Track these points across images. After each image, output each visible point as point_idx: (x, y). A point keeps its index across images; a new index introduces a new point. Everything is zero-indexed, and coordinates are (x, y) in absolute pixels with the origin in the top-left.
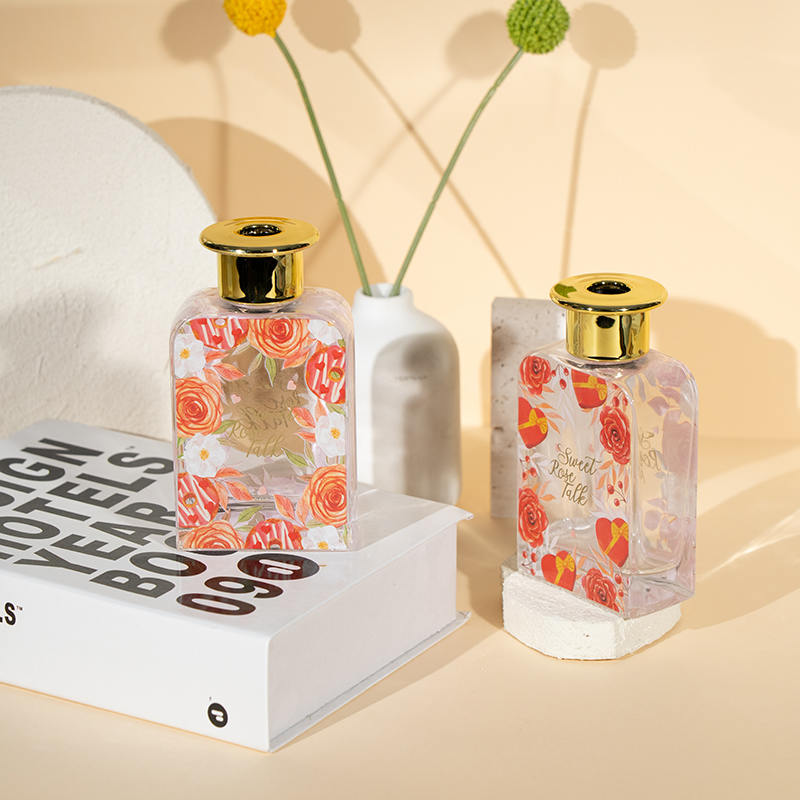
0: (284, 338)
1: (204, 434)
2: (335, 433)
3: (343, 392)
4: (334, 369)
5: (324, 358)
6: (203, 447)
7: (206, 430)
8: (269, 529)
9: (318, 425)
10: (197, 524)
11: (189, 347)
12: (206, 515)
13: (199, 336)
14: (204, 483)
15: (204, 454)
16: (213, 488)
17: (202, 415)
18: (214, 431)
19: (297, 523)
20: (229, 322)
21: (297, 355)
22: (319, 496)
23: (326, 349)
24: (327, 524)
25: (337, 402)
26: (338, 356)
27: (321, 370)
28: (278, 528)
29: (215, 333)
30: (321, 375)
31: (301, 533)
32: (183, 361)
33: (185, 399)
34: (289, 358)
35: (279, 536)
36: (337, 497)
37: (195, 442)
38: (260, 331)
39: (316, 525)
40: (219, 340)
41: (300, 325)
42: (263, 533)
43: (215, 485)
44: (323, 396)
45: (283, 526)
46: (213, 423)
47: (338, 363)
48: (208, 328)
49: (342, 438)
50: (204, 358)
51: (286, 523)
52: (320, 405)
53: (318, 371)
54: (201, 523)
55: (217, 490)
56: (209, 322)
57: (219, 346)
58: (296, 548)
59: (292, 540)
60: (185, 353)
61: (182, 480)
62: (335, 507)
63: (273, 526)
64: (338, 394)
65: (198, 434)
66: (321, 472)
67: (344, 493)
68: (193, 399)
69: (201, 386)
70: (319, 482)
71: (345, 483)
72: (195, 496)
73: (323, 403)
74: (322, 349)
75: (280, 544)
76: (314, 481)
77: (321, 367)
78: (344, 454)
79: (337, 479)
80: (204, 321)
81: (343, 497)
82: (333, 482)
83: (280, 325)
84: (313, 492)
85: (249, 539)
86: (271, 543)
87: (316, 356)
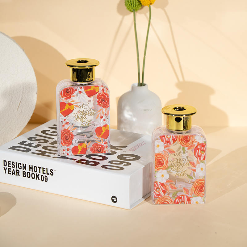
0: (188, 141)
1: (163, 170)
2: (202, 169)
3: (205, 157)
4: (202, 150)
5: (199, 147)
6: (163, 173)
7: (163, 169)
8: (181, 198)
9: (197, 167)
10: (160, 196)
11: (159, 144)
12: (162, 194)
13: (162, 141)
14: (162, 184)
15: (163, 176)
16: (165, 186)
17: (162, 164)
18: (165, 169)
19: (189, 196)
20: (172, 137)
21: (191, 146)
22: (196, 188)
23: (200, 144)
24: (199, 196)
25: (203, 160)
26: (204, 146)
27: (199, 150)
28: (184, 198)
29: (167, 140)
30: (198, 152)
31: (191, 199)
32: (157, 148)
33: (158, 160)
34: (189, 147)
35: (184, 200)
36: (202, 188)
37: (160, 172)
38: (181, 139)
39: (195, 196)
40: (168, 142)
41: (193, 137)
42: (179, 199)
43: (166, 185)
44: (199, 158)
45: (185, 197)
46: (166, 167)
47: (204, 148)
48: (165, 138)
49: (204, 171)
50: (164, 147)
51: (186, 196)
52: (198, 160)
53: (197, 151)
54: (161, 196)
55: (166, 186)
56: (165, 137)
57: (168, 143)
58: (189, 203)
59: (188, 201)
60: (158, 146)
61: (156, 184)
62: (201, 191)
63: (182, 197)
64: (203, 158)
65: (161, 170)
66: (197, 181)
67: (204, 187)
68: (160, 159)
69: (162, 156)
70: (197, 184)
71: (204, 184)
72: (159, 188)
73: (199, 160)
74: (199, 144)
75: (184, 202)
76: (195, 183)
77: (198, 150)
78: (204, 175)
79: (202, 182)
80: (164, 136)
81: (203, 188)
82: (201, 183)
83: (186, 137)
84: (195, 187)
85: (175, 201)
86: (182, 202)
87: (197, 146)
